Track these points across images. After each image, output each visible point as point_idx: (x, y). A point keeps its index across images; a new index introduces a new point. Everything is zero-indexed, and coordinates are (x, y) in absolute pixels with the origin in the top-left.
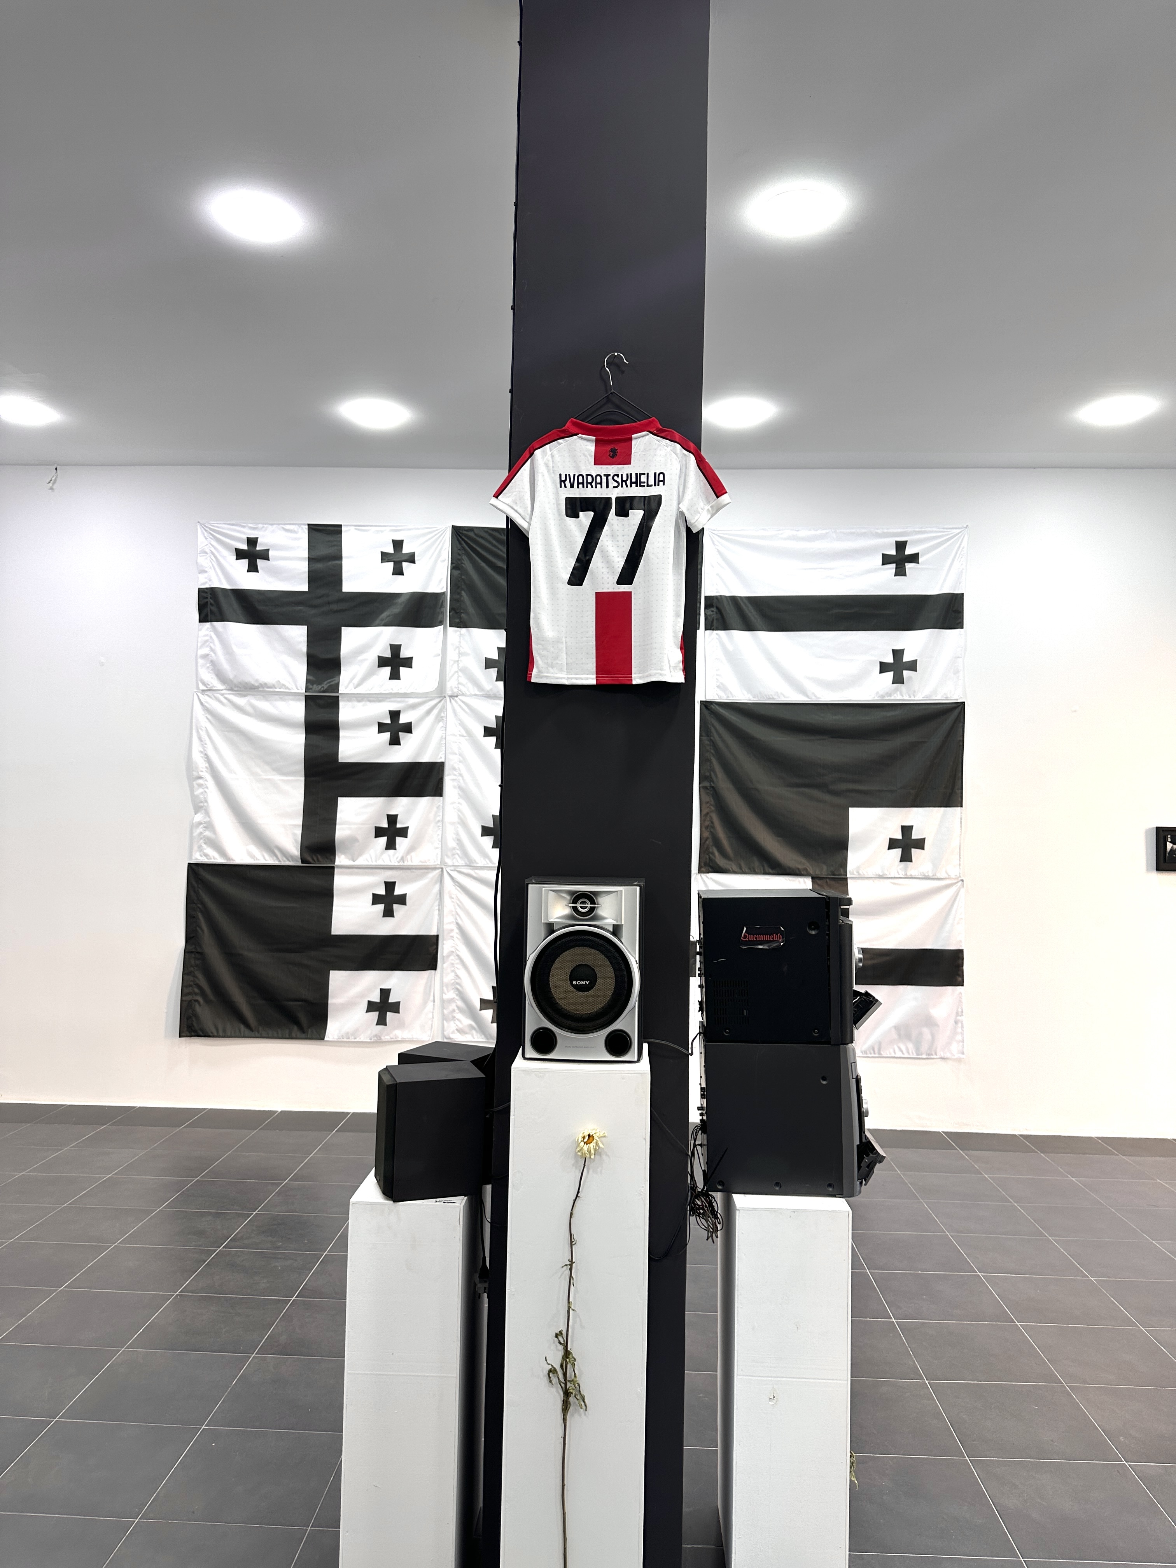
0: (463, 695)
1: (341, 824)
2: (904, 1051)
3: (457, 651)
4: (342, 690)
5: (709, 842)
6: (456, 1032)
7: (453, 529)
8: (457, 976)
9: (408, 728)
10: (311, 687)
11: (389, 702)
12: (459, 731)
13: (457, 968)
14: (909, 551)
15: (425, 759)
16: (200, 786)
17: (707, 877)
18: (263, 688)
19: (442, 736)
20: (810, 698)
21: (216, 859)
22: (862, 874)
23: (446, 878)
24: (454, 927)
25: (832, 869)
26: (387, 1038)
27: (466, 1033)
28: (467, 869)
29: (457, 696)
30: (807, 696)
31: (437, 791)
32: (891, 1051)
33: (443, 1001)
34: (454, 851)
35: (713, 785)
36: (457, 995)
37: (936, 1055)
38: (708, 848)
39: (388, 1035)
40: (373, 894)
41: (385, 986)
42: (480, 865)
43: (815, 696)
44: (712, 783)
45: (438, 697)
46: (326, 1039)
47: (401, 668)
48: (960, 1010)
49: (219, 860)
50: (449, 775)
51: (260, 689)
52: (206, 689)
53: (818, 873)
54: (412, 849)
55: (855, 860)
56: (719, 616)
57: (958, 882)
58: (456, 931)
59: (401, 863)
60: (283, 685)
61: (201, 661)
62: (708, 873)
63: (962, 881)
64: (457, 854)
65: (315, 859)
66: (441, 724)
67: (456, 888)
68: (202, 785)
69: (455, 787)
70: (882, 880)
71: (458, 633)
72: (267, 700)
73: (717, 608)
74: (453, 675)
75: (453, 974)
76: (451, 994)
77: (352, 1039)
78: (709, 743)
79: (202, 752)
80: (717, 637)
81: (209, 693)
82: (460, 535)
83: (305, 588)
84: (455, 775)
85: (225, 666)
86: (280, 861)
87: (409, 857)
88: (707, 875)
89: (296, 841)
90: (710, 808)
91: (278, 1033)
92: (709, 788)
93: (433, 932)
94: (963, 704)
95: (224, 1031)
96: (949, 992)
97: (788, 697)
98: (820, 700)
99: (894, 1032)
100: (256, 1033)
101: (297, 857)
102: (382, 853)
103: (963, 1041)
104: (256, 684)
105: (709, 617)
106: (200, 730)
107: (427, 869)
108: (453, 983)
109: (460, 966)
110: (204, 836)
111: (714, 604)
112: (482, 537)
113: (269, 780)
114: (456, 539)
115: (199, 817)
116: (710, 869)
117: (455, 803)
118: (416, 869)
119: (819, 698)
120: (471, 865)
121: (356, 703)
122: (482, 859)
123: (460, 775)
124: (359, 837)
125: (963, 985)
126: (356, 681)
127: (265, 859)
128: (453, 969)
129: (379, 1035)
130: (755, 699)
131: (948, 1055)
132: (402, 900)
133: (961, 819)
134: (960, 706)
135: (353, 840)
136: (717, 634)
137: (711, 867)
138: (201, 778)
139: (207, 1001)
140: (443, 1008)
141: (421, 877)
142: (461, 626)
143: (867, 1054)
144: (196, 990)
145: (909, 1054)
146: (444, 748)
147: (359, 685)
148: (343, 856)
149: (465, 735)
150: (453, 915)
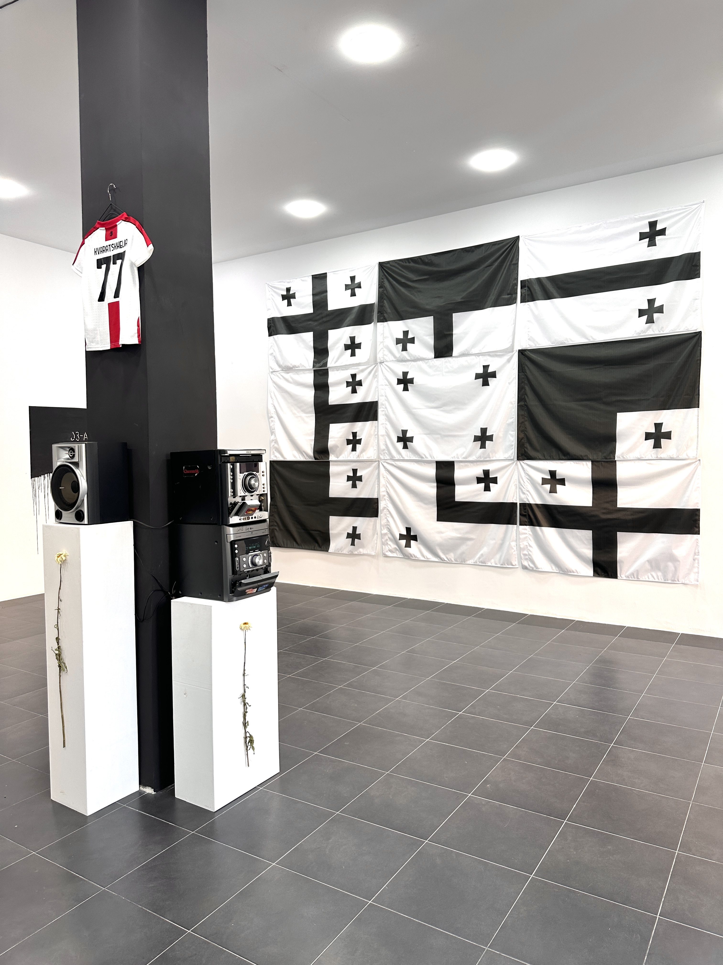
0: (387, 361)
1: (331, 438)
2: (655, 577)
3: (382, 336)
4: (329, 365)
5: (524, 441)
6: (388, 551)
7: (380, 265)
8: (388, 521)
9: (360, 383)
10: (315, 365)
11: (351, 369)
12: (385, 383)
13: (388, 517)
14: (659, 227)
15: (369, 400)
16: (272, 421)
17: (524, 463)
18: (294, 368)
19: (376, 386)
20: (589, 340)
21: (280, 459)
22: (626, 458)
23: (381, 467)
24: (385, 493)
25: (605, 455)
26: (356, 553)
27: (394, 552)
28: (391, 461)
29: (383, 362)
30: (587, 339)
31: (375, 418)
32: (646, 577)
33: (382, 534)
34: (384, 451)
35: (526, 404)
36: (388, 531)
37: (679, 581)
38: (523, 445)
39: (356, 551)
40: (347, 475)
41: (355, 526)
42: (397, 459)
43: (593, 338)
44: (525, 403)
45: (375, 364)
46: (329, 551)
47: (356, 349)
48: (697, 551)
49: (281, 459)
50: (380, 408)
51: (294, 369)
52: (273, 371)
53: (595, 458)
54: (363, 451)
55: (621, 448)
56: (529, 292)
57: (696, 461)
58: (387, 496)
59: (358, 459)
60: (303, 365)
61: (269, 356)
62: (524, 460)
63: (700, 460)
64: (386, 453)
65: (320, 457)
66: (376, 379)
67: (386, 472)
68: (273, 421)
69: (383, 415)
70: (640, 461)
71: (382, 325)
72: (298, 374)
73: (528, 287)
74: (381, 350)
75: (386, 520)
76: (385, 531)
77: (340, 552)
78: (524, 377)
79: (272, 404)
80: (528, 306)
81: (274, 373)
82: (383, 267)
83: (311, 311)
84: (383, 408)
85: (279, 358)
86: (306, 459)
87: (362, 455)
88: (524, 461)
89: (312, 448)
90: (525, 419)
91: (309, 547)
92: (524, 406)
93: (375, 496)
94: (700, 333)
95: (287, 545)
96: (689, 538)
97: (574, 341)
98: (596, 340)
99: (647, 564)
100: (300, 546)
101: (312, 456)
102: (350, 454)
103: (698, 573)
104: (291, 366)
105: (523, 294)
106: (271, 393)
107: (372, 461)
108: (386, 524)
109: (389, 515)
110: (275, 447)
111: (526, 285)
112: (394, 266)
113: (300, 416)
114: (381, 269)
115: (273, 437)
116: (525, 458)
117: (384, 424)
118: (367, 462)
119: (595, 339)
120: (393, 459)
121: (336, 372)
122: (398, 456)
123: (386, 408)
124: (339, 445)
125: (699, 534)
126: (335, 360)
127: (300, 458)
128: (386, 517)
129: (352, 550)
130: (552, 345)
131: (687, 582)
132: (360, 479)
133: (698, 416)
134: (698, 334)
135: (336, 446)
136: (528, 304)
137: (526, 456)
138: (272, 417)
139: (280, 529)
140: (382, 538)
141: (369, 466)
142: (384, 321)
143: (629, 578)
144: (275, 524)
145: (659, 579)
146: (377, 393)
147: (336, 361)
148: (333, 456)
149: (388, 384)
150: (385, 487)
